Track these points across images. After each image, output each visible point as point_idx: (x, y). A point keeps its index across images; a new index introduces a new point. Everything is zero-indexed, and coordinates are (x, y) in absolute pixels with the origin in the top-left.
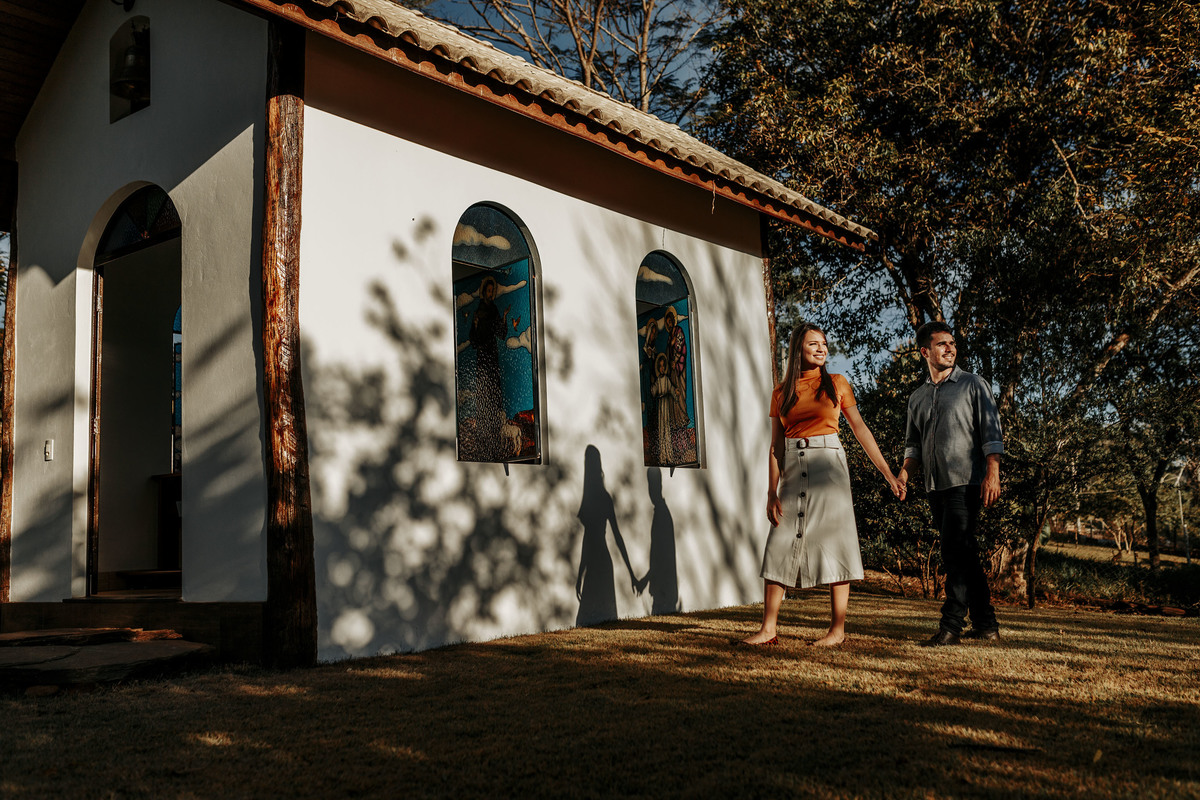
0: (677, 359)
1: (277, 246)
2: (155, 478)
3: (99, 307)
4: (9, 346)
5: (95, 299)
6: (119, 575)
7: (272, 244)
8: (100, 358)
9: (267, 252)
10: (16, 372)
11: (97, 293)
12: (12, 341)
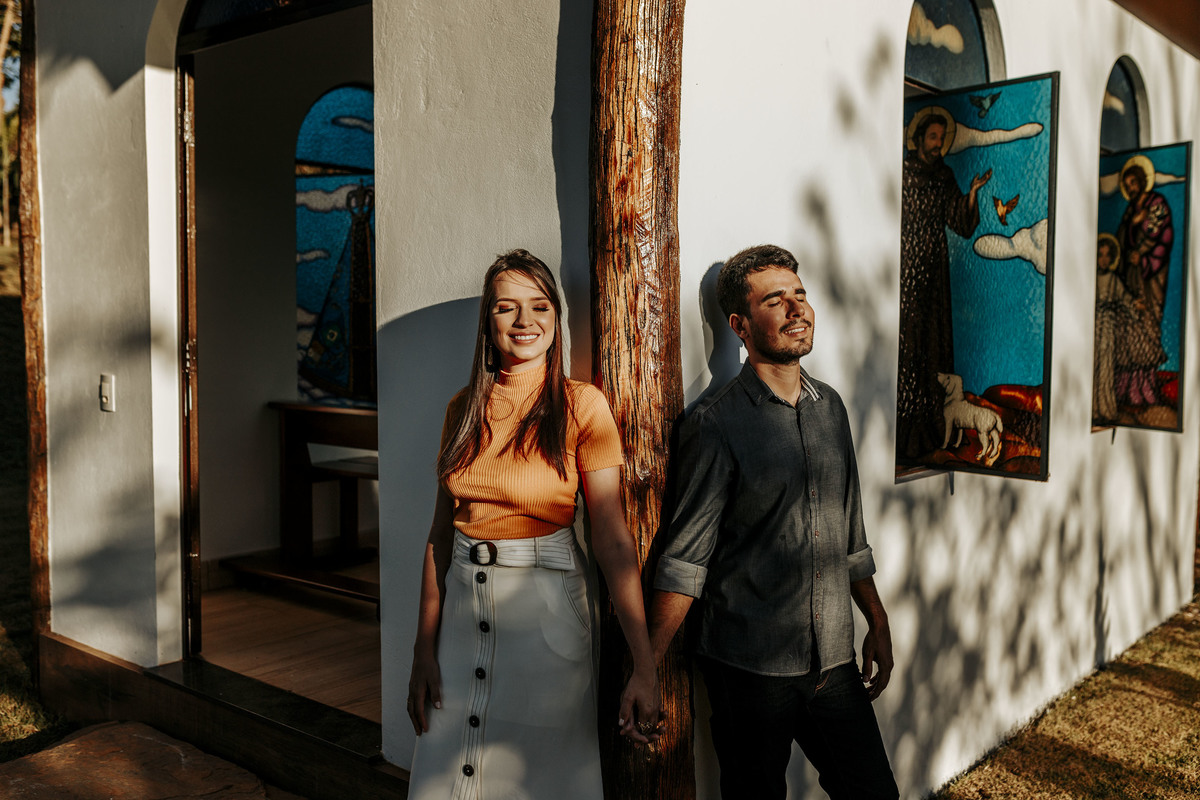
0: (1144, 249)
1: (639, 44)
2: (272, 406)
3: (188, 137)
4: (30, 192)
5: (180, 118)
6: (224, 564)
7: (628, 39)
8: (192, 231)
9: (613, 60)
10: (42, 239)
11: (183, 109)
12: (33, 183)
